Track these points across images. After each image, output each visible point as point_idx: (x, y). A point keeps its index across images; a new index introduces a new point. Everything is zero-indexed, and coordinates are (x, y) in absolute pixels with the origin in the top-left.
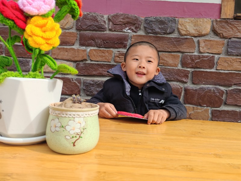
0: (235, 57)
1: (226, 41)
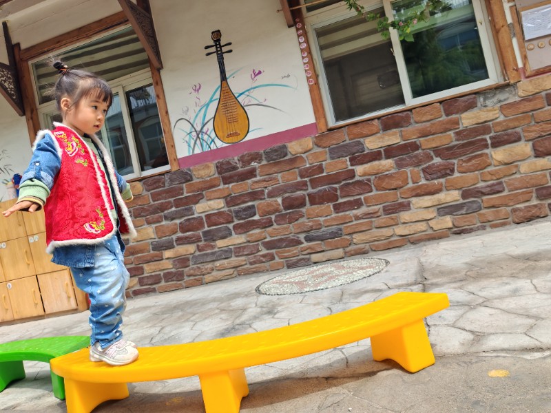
0: (337, 160)
1: (327, 149)
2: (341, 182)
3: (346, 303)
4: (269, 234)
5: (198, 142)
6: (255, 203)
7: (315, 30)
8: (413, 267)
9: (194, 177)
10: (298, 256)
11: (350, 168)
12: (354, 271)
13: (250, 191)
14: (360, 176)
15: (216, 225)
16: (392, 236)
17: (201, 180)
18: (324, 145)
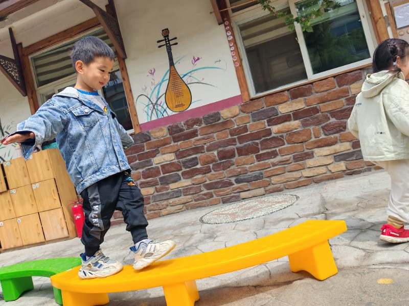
0: (257, 122)
1: (250, 114)
2: (261, 138)
3: (268, 229)
4: (208, 178)
5: (154, 111)
6: (198, 156)
7: (239, 26)
8: (317, 200)
9: (152, 138)
10: (230, 194)
11: (268, 127)
12: (272, 205)
13: (194, 146)
14: (275, 133)
15: (169, 173)
16: (300, 178)
17: (157, 139)
18: (248, 111)
